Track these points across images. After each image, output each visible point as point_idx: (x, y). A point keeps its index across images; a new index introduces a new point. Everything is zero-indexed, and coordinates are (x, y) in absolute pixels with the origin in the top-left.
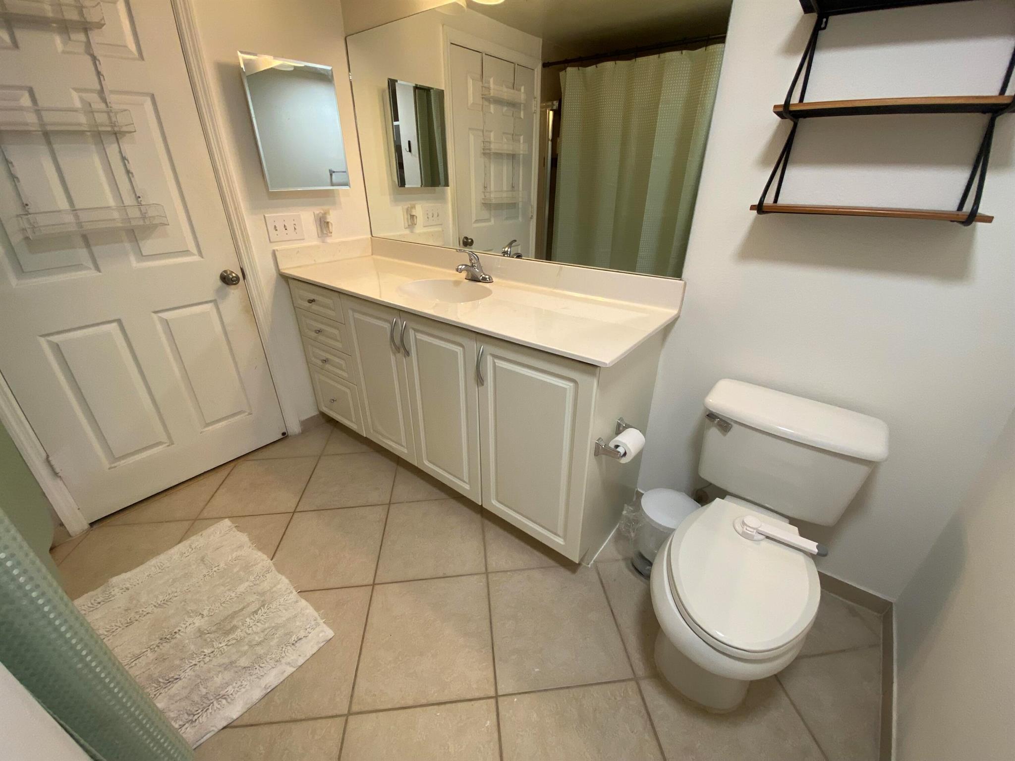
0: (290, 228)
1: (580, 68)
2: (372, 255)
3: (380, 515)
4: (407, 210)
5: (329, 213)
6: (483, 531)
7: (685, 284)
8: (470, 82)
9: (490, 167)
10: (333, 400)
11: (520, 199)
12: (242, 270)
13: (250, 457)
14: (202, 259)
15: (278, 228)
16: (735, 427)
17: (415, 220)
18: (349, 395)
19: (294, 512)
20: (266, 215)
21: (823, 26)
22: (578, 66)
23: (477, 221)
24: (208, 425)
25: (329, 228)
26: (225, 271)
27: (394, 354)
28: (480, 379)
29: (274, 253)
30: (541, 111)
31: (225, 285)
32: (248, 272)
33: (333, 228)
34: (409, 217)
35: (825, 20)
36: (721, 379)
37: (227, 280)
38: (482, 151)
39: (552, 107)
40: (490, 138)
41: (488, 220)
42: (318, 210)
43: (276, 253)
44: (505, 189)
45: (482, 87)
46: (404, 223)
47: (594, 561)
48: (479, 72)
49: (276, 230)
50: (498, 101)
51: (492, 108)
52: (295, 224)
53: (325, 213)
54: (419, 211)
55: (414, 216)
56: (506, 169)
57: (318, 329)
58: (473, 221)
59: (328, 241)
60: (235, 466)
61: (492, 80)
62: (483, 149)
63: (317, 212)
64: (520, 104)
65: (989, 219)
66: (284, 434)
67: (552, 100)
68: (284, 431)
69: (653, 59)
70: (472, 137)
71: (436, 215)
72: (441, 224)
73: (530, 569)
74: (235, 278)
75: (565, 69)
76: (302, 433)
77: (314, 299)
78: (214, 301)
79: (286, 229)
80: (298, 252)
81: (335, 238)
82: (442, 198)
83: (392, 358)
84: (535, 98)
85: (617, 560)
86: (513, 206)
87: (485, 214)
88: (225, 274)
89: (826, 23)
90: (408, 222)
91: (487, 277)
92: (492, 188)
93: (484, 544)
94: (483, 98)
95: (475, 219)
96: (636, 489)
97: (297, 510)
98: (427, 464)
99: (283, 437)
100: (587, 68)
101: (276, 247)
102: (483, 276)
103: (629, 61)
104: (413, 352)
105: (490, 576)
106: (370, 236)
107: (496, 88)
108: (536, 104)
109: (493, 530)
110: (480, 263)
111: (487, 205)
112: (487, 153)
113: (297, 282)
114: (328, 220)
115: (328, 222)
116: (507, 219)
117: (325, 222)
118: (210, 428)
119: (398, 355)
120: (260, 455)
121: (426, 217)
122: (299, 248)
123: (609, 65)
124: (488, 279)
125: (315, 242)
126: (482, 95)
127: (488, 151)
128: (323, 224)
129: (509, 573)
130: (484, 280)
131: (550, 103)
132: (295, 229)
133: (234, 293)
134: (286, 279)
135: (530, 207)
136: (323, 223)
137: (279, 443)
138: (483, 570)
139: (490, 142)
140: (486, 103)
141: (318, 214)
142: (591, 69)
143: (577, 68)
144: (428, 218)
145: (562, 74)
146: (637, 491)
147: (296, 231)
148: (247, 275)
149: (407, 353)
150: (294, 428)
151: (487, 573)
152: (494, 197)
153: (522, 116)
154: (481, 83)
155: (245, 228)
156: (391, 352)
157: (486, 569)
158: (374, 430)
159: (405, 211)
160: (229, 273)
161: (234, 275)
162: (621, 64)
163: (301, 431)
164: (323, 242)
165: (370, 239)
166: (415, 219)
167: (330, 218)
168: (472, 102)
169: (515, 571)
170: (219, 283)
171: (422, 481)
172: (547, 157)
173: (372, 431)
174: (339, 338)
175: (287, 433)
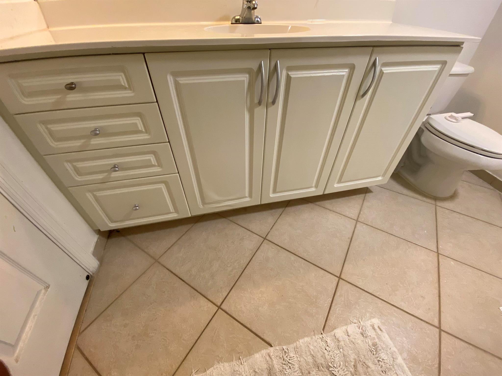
6: (325, 208)
19: (220, 307)
66: (88, 277)
68: (86, 274)
73: (363, 204)
91: (259, 19)
93: (334, 211)
98: (274, 196)
99: (89, 280)
102: (256, 18)
105: (359, 220)
109: (326, 204)
130: (258, 23)
138: (354, 221)
158: (205, 204)
163: (99, 263)
169: (361, 210)
173: (201, 206)
174: (141, 127)
175: (88, 274)
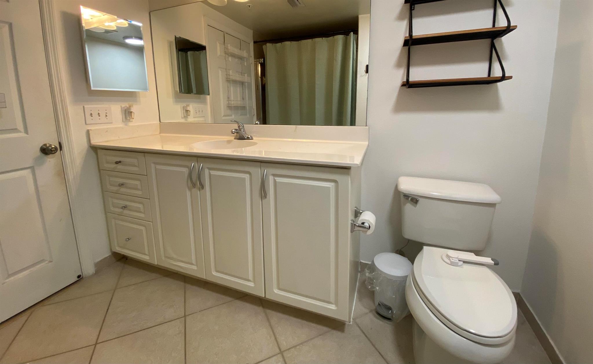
0: (103, 115)
1: (273, 44)
2: (160, 133)
3: (179, 328)
4: (184, 107)
5: (133, 106)
6: (268, 320)
7: (369, 127)
8: (218, 45)
9: (230, 87)
10: (129, 239)
11: (247, 105)
12: (60, 144)
13: (46, 302)
14: (26, 135)
15: (93, 115)
16: (421, 200)
17: (189, 114)
18: (144, 232)
19: (96, 344)
20: (85, 106)
21: (413, 9)
22: (272, 43)
23: (225, 116)
24: (10, 276)
25: (132, 116)
26: (45, 145)
27: (190, 189)
28: (263, 193)
29: (88, 132)
30: (254, 63)
31: (43, 155)
32: (64, 145)
33: (135, 115)
34: (185, 111)
35: (413, 6)
36: (399, 177)
37: (46, 151)
38: (226, 79)
39: (259, 62)
40: (230, 73)
41: (231, 115)
42: (125, 105)
43: (90, 132)
44: (239, 99)
45: (225, 48)
46: (181, 115)
47: (353, 319)
48: (223, 40)
49: (92, 116)
50: (233, 55)
51: (230, 59)
52: (106, 113)
53: (130, 106)
54: (191, 108)
55: (188, 110)
56: (239, 89)
57: (122, 183)
58: (222, 116)
59: (129, 125)
60: (32, 313)
61: (229, 45)
62: (227, 78)
63: (123, 106)
64: (244, 58)
65: (510, 78)
66: (79, 277)
67: (259, 58)
68: (80, 274)
69: (309, 41)
70: (220, 72)
71: (201, 111)
72: (204, 117)
73: (312, 339)
74: (54, 149)
75: (265, 44)
76: (95, 274)
77: (120, 161)
78: (32, 168)
79: (99, 116)
80: (107, 131)
81: (135, 122)
82: (204, 102)
83: (188, 193)
84: (251, 57)
85: (367, 314)
86: (243, 108)
87: (229, 112)
88: (45, 147)
89: (414, 7)
90: (184, 115)
91: (249, 136)
92: (232, 99)
93: (272, 328)
94: (225, 53)
95: (223, 115)
96: (360, 261)
97: (99, 342)
98: (216, 275)
99: (78, 279)
100: (277, 44)
101: (89, 128)
102: (247, 136)
103: (298, 42)
104: (207, 185)
105: (285, 354)
106: (159, 122)
107: (232, 49)
108: (252, 60)
109: (275, 316)
110: (244, 129)
111: (230, 107)
112: (228, 80)
113: (104, 151)
114: (132, 111)
115: (131, 112)
116: (241, 115)
117: (129, 112)
118: (12, 278)
119: (194, 190)
120: (56, 299)
121: (195, 112)
122: (107, 129)
123: (288, 43)
124: (250, 138)
125: (121, 125)
126: (225, 52)
127: (229, 79)
128: (128, 114)
129: (298, 347)
130: (248, 138)
131: (258, 60)
132: (106, 116)
133: (51, 161)
134: (95, 149)
135: (253, 110)
136: (127, 112)
137: (76, 285)
138: (278, 351)
139: (229, 75)
140: (227, 56)
141: (124, 107)
142: (279, 45)
143: (272, 44)
144: (196, 112)
145: (264, 47)
146: (361, 262)
147: (107, 117)
148: (64, 147)
149: (202, 187)
150: (89, 269)
151: (281, 352)
152: (233, 103)
153: (246, 65)
154: (224, 46)
155: (67, 114)
156: (187, 189)
157: (280, 349)
158: (166, 257)
159: (182, 109)
160: (48, 146)
161: (53, 146)
162: (294, 43)
163: (94, 272)
164: (126, 125)
165: (159, 124)
166: (189, 112)
167: (133, 110)
168: (219, 54)
169: (301, 344)
170: (38, 153)
171: (208, 292)
172: (259, 85)
173: (164, 258)
174: (139, 187)
175: (82, 275)
